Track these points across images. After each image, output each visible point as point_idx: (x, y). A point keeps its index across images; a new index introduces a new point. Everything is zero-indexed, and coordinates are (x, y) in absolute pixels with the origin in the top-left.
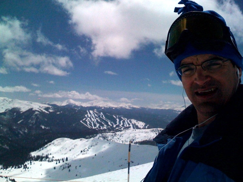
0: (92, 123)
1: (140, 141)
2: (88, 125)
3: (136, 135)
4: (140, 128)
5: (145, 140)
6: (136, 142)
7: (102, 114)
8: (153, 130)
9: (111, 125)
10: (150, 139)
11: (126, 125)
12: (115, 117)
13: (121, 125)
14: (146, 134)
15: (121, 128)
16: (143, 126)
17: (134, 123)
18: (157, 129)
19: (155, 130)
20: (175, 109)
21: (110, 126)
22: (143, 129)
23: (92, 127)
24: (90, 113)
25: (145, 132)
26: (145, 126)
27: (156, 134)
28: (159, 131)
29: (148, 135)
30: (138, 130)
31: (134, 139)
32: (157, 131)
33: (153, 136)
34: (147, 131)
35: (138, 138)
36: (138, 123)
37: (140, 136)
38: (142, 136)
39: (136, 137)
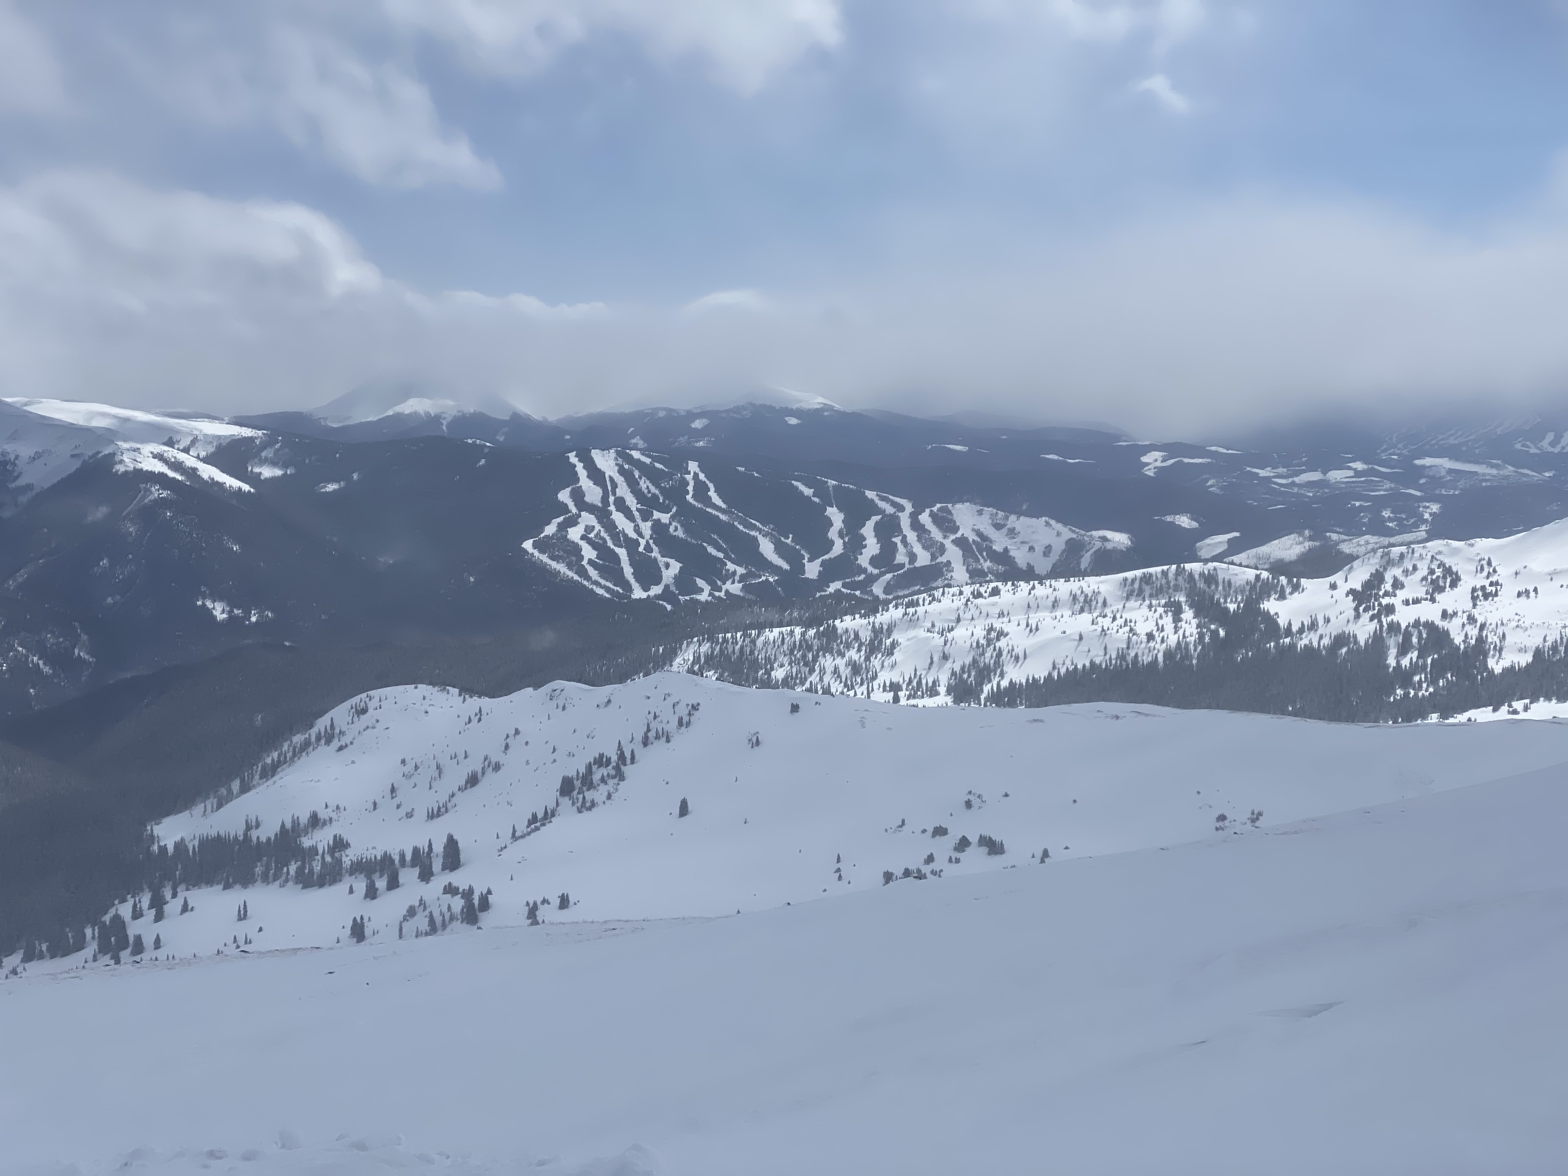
0: (622, 553)
1: (1041, 674)
2: (593, 573)
3: (1001, 634)
4: (1029, 575)
5: (1082, 662)
6: (1005, 683)
7: (702, 476)
8: (1147, 579)
9: (785, 566)
10: (1122, 657)
11: (913, 557)
12: (808, 492)
13: (864, 560)
14: (1086, 617)
15: (871, 579)
16: (1054, 557)
17: (972, 537)
18: (1179, 572)
19: (1165, 574)
21: (776, 570)
22: (1055, 574)
23: (628, 588)
24: (597, 475)
25: (1075, 598)
26: (1074, 548)
27: (1176, 611)
28: (1201, 585)
29: (1106, 622)
30: (1024, 586)
31: (987, 667)
32: (1177, 588)
33: (1150, 626)
34: (1096, 594)
35: (1019, 651)
36: (1012, 533)
37: (1039, 638)
38: (1058, 633)
39: (1002, 643)
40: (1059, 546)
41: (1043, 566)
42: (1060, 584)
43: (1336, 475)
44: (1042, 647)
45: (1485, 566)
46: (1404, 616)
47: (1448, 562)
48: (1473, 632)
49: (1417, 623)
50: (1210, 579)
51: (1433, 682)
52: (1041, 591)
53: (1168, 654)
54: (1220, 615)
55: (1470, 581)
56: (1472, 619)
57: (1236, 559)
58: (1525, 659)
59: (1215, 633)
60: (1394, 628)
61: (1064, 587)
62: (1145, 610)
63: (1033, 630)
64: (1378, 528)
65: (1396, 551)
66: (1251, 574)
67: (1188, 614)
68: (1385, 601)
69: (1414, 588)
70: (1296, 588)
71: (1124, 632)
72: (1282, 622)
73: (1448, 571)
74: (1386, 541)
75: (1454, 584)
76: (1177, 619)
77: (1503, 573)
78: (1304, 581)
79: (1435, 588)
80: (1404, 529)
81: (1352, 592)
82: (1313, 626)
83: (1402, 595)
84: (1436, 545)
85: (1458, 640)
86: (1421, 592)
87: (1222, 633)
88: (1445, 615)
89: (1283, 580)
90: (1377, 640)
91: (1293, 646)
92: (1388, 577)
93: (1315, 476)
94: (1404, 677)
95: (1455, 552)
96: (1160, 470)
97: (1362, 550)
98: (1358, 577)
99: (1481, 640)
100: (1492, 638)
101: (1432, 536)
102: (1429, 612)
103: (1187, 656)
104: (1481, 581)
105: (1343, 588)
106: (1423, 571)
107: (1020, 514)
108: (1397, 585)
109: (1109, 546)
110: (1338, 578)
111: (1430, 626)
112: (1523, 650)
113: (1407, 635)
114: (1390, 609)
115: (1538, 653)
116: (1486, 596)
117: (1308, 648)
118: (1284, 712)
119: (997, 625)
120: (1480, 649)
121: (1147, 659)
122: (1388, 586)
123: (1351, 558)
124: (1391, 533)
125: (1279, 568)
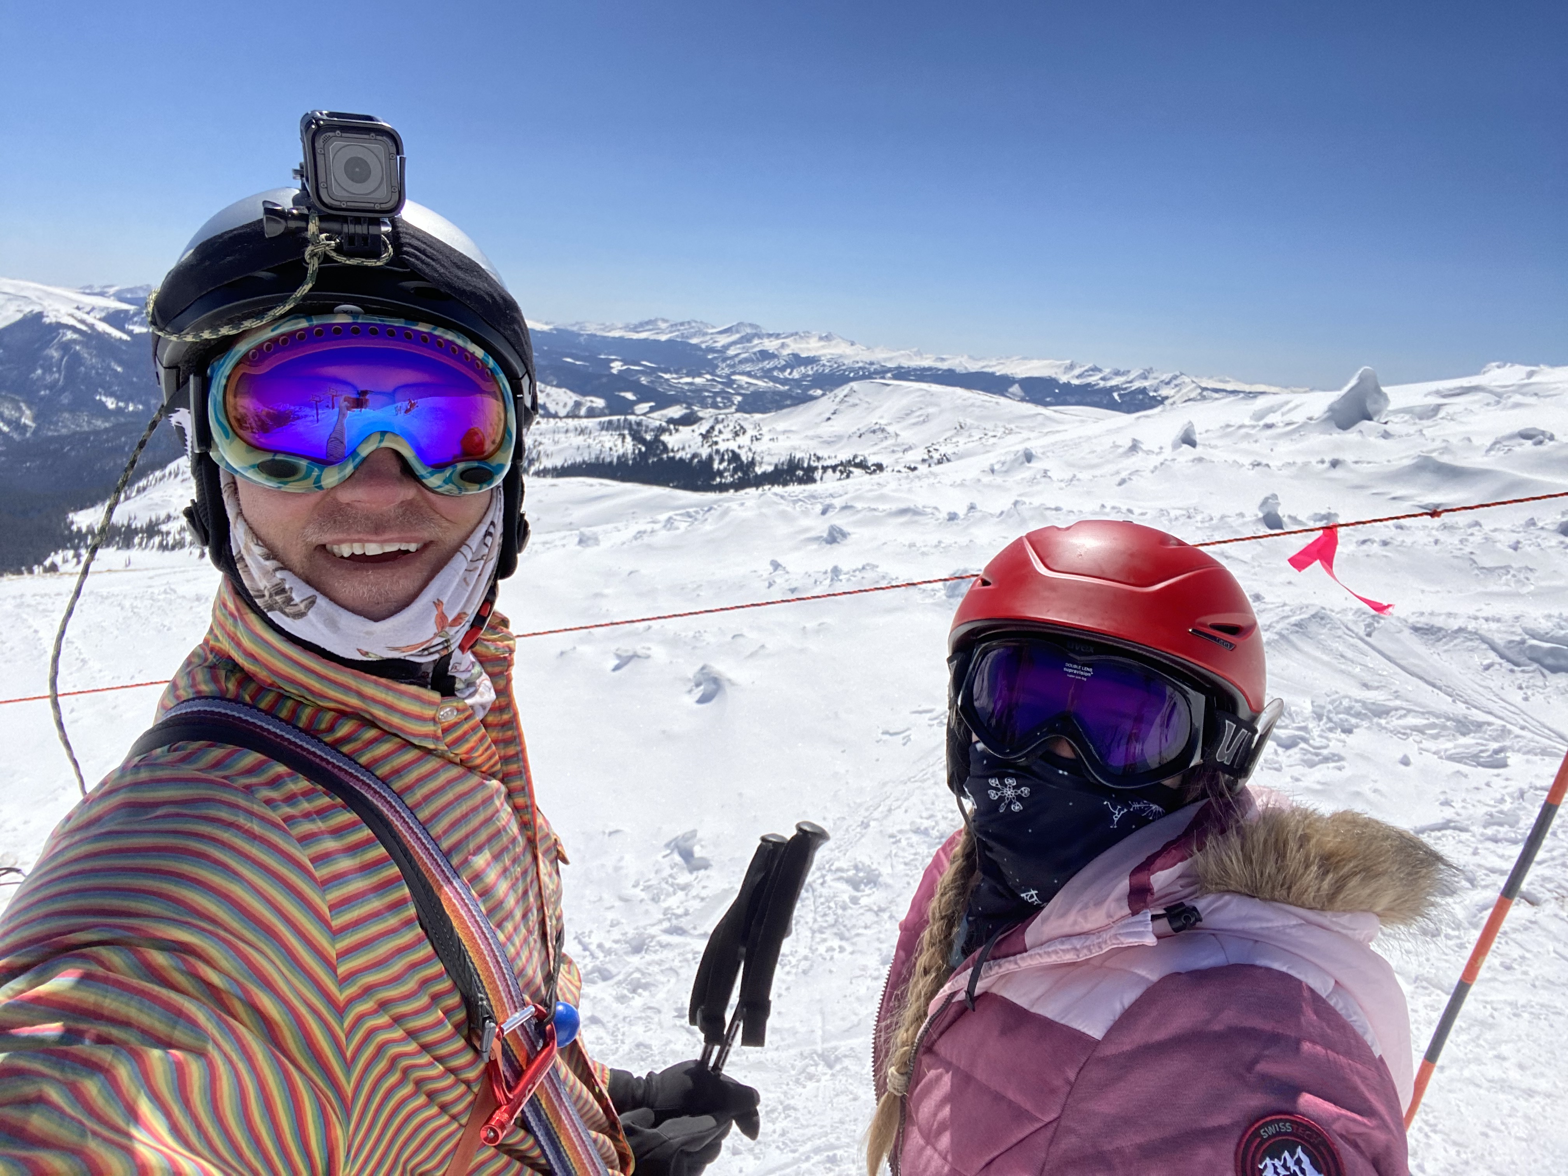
1: (559, 464)
3: (540, 444)
4: (555, 416)
5: (579, 459)
6: (541, 467)
8: (610, 422)
10: (597, 458)
14: (581, 438)
16: (568, 409)
18: (625, 420)
19: (619, 420)
20: (694, 341)
22: (567, 416)
25: (576, 429)
26: (578, 405)
27: (624, 437)
28: (635, 427)
29: (590, 441)
30: (551, 420)
31: (533, 460)
32: (624, 428)
33: (611, 444)
34: (586, 428)
35: (549, 452)
36: (548, 395)
37: (559, 446)
38: (567, 445)
39: (541, 448)
40: (571, 404)
41: (562, 412)
42: (570, 421)
43: (698, 380)
44: (561, 451)
45: (757, 426)
46: (722, 447)
47: (742, 423)
48: (750, 455)
49: (727, 450)
50: (639, 424)
51: (732, 476)
52: (561, 424)
53: (619, 458)
54: (643, 441)
55: (751, 432)
56: (750, 450)
57: (651, 415)
58: (770, 469)
59: (640, 450)
60: (717, 451)
61: (572, 423)
62: (608, 437)
63: (556, 443)
64: (715, 406)
65: (720, 417)
66: (657, 423)
67: (629, 439)
68: (715, 439)
69: (727, 434)
70: (677, 430)
71: (599, 446)
72: (670, 446)
73: (742, 427)
74: (717, 411)
75: (744, 433)
76: (623, 442)
77: (765, 430)
78: (681, 428)
79: (736, 434)
80: (725, 407)
81: (701, 434)
82: (683, 449)
83: (722, 437)
84: (738, 415)
85: (744, 458)
86: (730, 436)
87: (643, 449)
88: (739, 447)
89: (672, 427)
90: (710, 458)
91: (674, 458)
92: (717, 428)
93: (689, 380)
94: (720, 473)
95: (746, 419)
96: (620, 371)
97: (707, 416)
98: (704, 428)
99: (753, 459)
100: (758, 458)
101: (737, 411)
102: (733, 445)
103: (627, 460)
104: (755, 433)
105: (698, 432)
106: (731, 427)
107: (552, 386)
108: (720, 432)
109: (594, 405)
110: (695, 427)
111: (733, 452)
112: (770, 464)
113: (723, 455)
114: (716, 443)
115: (776, 466)
116: (757, 439)
117: (681, 459)
118: (668, 486)
119: (539, 439)
120: (752, 463)
121: (608, 460)
122: (716, 432)
123: (701, 419)
124: (718, 408)
125: (671, 421)
